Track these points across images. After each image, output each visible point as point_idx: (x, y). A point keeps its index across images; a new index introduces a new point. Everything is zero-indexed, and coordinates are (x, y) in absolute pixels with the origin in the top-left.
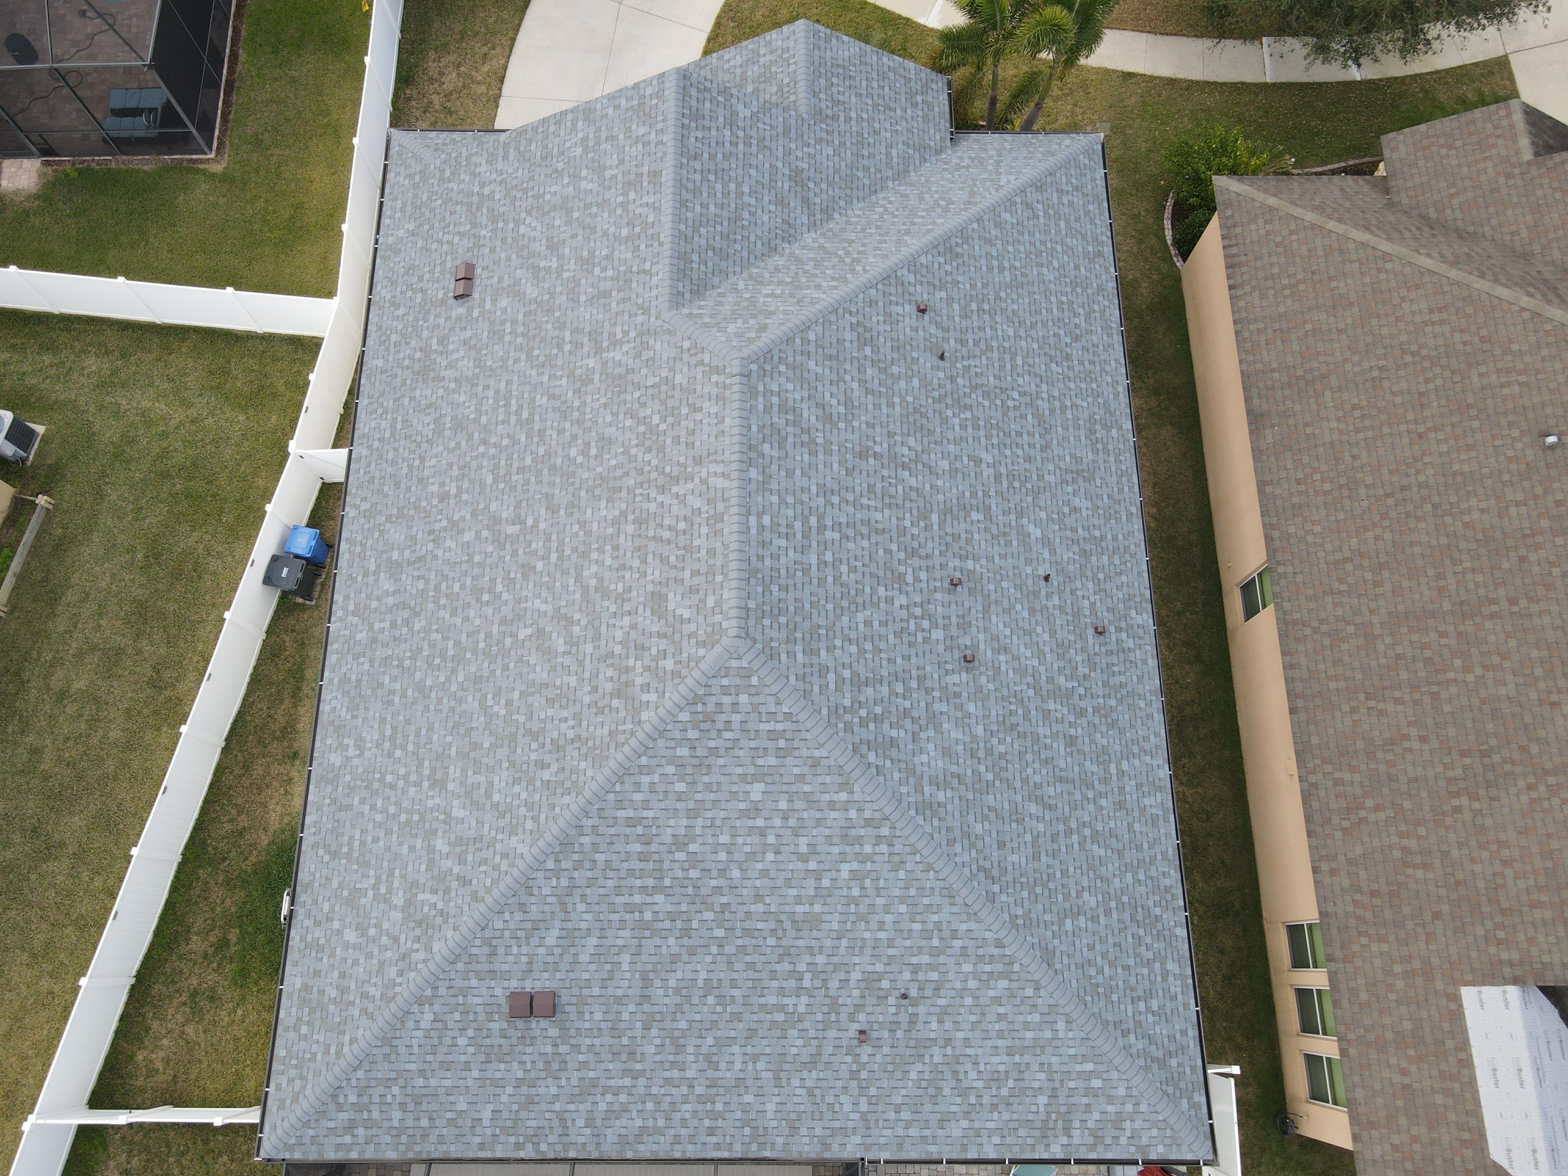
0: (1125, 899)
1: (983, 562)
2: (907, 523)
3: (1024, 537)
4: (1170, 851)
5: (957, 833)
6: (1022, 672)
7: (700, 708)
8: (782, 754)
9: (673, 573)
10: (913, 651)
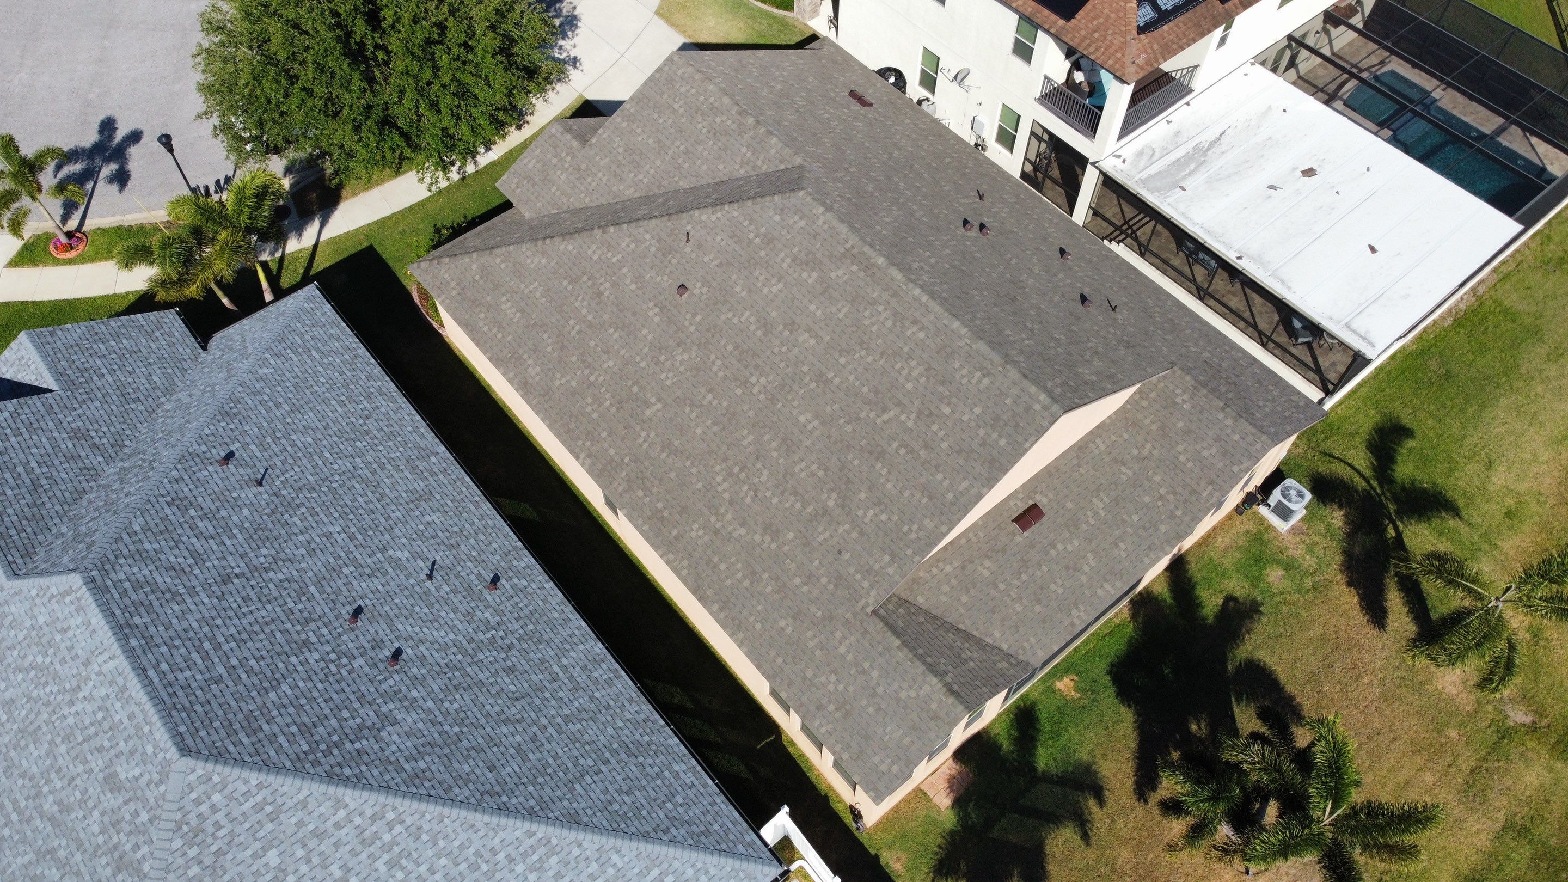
0: (615, 746)
1: (371, 596)
2: (291, 605)
3: (397, 564)
4: (634, 695)
5: (451, 781)
6: (445, 648)
7: (185, 828)
8: (273, 817)
9: (112, 752)
10: (343, 684)
